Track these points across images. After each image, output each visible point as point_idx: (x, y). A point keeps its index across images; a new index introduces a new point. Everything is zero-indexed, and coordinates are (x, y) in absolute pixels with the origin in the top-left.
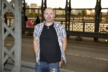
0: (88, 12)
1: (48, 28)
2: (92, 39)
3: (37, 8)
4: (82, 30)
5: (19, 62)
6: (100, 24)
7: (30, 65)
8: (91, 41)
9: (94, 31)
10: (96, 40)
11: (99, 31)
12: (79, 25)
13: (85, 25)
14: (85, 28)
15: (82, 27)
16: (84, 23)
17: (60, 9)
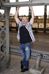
0: (39, 18)
2: (43, 32)
4: (37, 27)
5: (8, 46)
6: (46, 24)
7: (13, 47)
10: (45, 32)
11: (46, 28)
14: (39, 26)
15: (37, 25)
16: (38, 23)
17: (25, 16)
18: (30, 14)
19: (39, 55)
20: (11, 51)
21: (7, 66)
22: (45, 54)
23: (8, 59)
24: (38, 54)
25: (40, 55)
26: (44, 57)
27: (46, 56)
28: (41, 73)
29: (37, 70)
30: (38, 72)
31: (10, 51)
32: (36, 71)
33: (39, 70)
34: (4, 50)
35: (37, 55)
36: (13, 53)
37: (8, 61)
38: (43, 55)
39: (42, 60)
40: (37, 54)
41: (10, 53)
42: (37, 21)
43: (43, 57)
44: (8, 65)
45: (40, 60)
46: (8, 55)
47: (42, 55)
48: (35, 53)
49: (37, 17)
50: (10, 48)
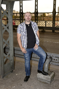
0: (47, 15)
1: (29, 26)
2: (51, 31)
3: (16, 12)
4: (45, 26)
5: (12, 47)
6: (56, 22)
7: (18, 49)
8: (51, 32)
9: (52, 26)
10: (53, 31)
11: (55, 26)
12: (43, 23)
13: (47, 23)
14: (47, 24)
15: (45, 24)
16: (46, 21)
18: (36, 11)
22: (55, 56)
25: (50, 58)
26: (54, 59)
27: (56, 58)
28: (50, 77)
31: (14, 54)
32: (44, 76)
34: (8, 52)
37: (12, 64)
38: (53, 57)
41: (14, 56)
42: (44, 19)
43: (53, 60)
44: (12, 69)
49: (44, 14)
50: (14, 50)
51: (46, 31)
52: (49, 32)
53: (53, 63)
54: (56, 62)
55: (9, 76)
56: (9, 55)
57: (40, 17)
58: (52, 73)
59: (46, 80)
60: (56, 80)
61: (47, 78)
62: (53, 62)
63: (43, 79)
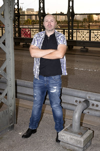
0: (95, 17)
4: (87, 39)
5: (12, 80)
7: (26, 84)
12: (85, 33)
13: (92, 33)
14: (92, 36)
15: (88, 35)
17: (62, 14)
19: (80, 102)
20: (18, 91)
21: (10, 124)
22: (94, 99)
23: (12, 108)
24: (79, 99)
25: (84, 101)
26: (93, 105)
27: (96, 103)
28: (82, 140)
29: (75, 133)
30: (76, 138)
31: (16, 92)
32: (72, 137)
33: (79, 134)
34: (4, 90)
35: (76, 101)
36: (25, 97)
37: (12, 114)
38: (90, 101)
39: (88, 112)
40: (76, 99)
41: (16, 97)
42: (89, 26)
43: (91, 106)
44: (12, 123)
45: (82, 112)
46: (11, 101)
47: (87, 101)
48: (72, 98)
49: (90, 15)
50: (16, 85)
51: (90, 49)
52: (95, 51)
53: (90, 111)
54: (97, 110)
55: (5, 136)
56: (6, 95)
57: (82, 22)
58: (87, 131)
59: (75, 144)
60: (96, 146)
61: (77, 141)
62: (91, 109)
63: (70, 143)
